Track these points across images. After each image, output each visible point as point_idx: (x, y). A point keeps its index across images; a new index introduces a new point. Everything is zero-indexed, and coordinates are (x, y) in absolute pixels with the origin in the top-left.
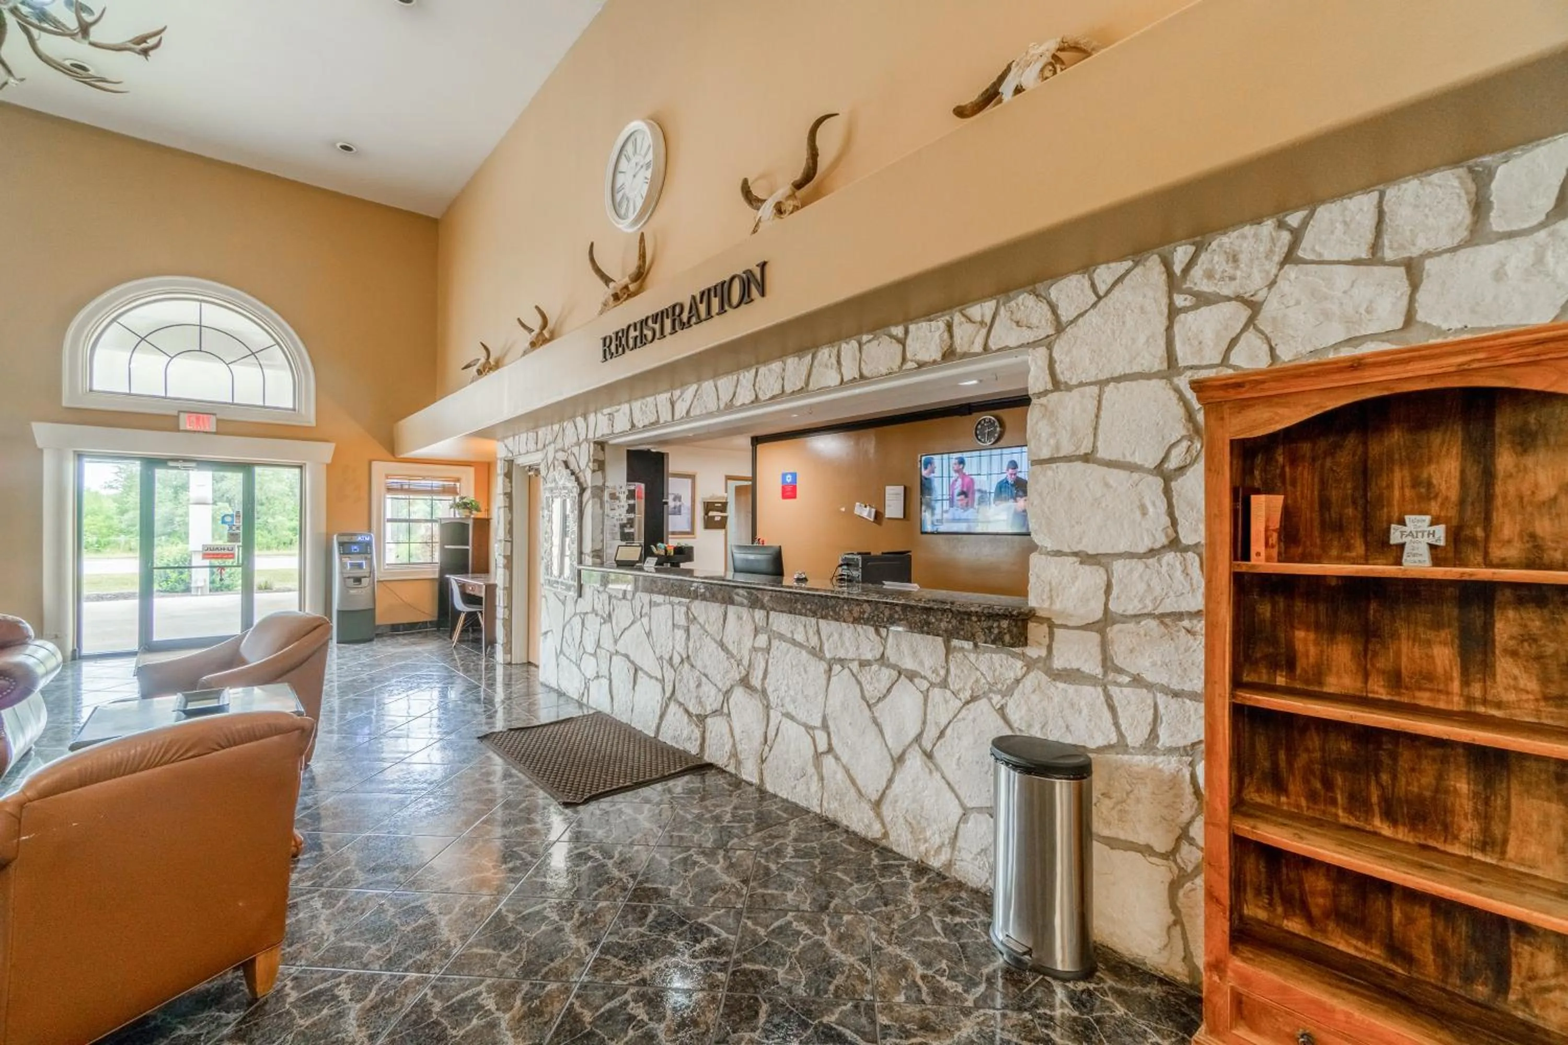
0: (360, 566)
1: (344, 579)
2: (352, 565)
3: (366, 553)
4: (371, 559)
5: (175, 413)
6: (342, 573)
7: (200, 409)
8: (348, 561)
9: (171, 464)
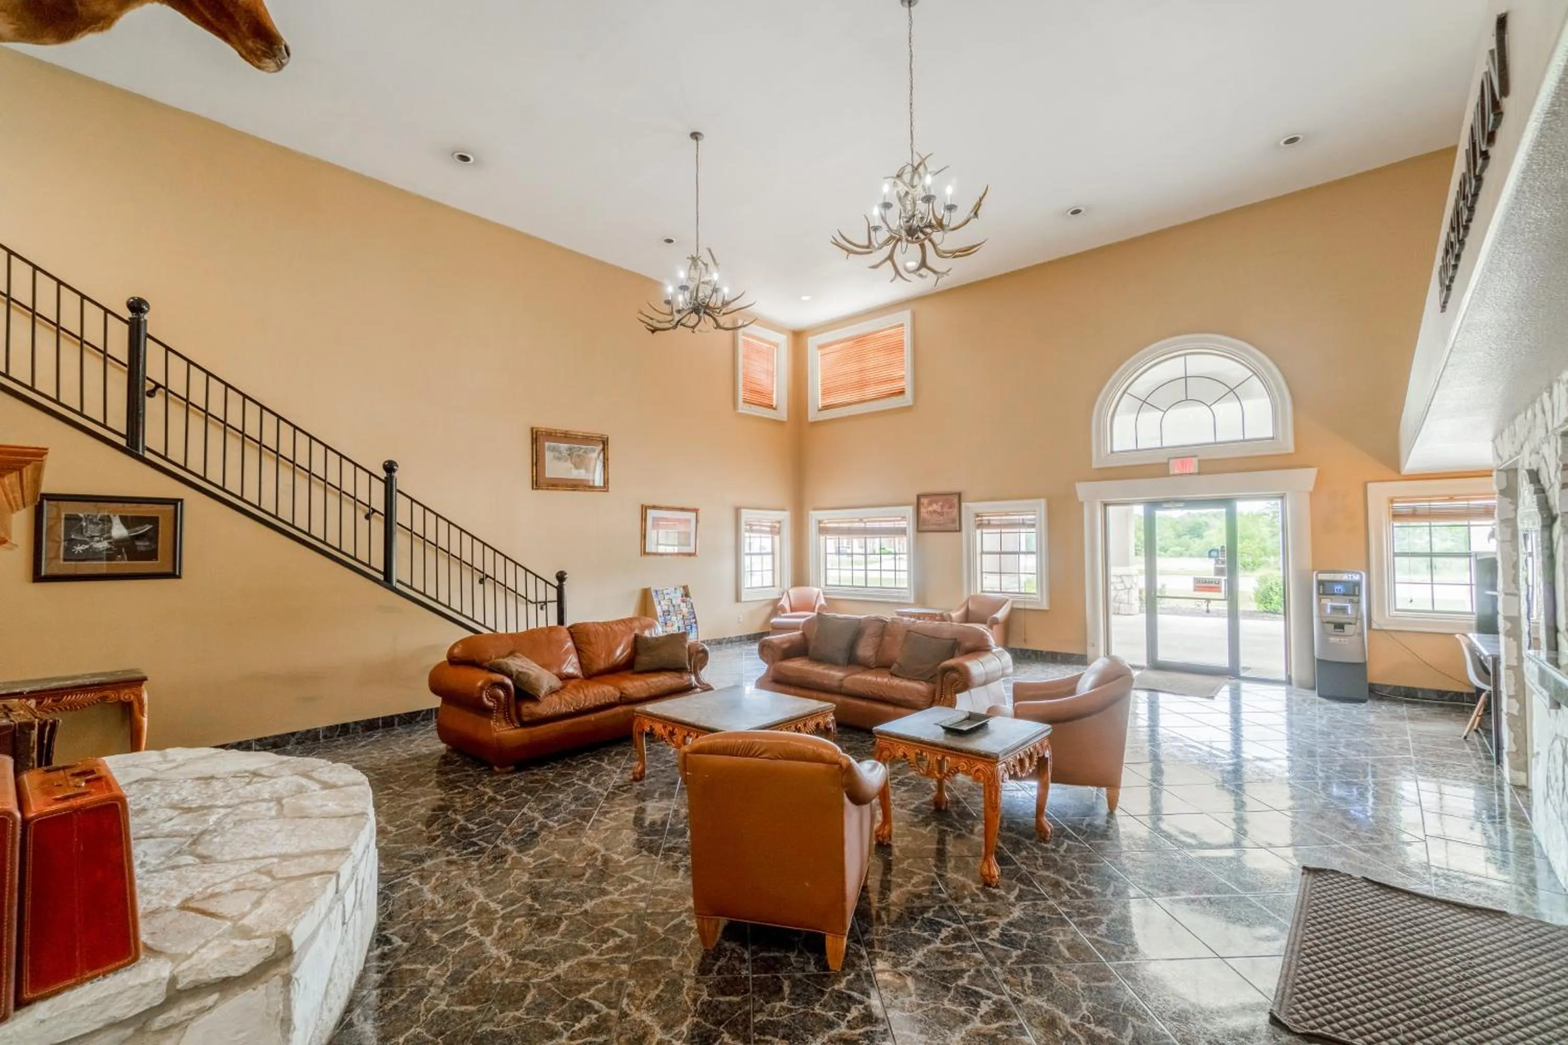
0: (1344, 610)
1: (1324, 623)
2: (1334, 609)
3: (1354, 595)
4: (1358, 602)
5: (1165, 461)
6: (1320, 616)
7: (1184, 453)
8: (1328, 603)
9: (1165, 505)
